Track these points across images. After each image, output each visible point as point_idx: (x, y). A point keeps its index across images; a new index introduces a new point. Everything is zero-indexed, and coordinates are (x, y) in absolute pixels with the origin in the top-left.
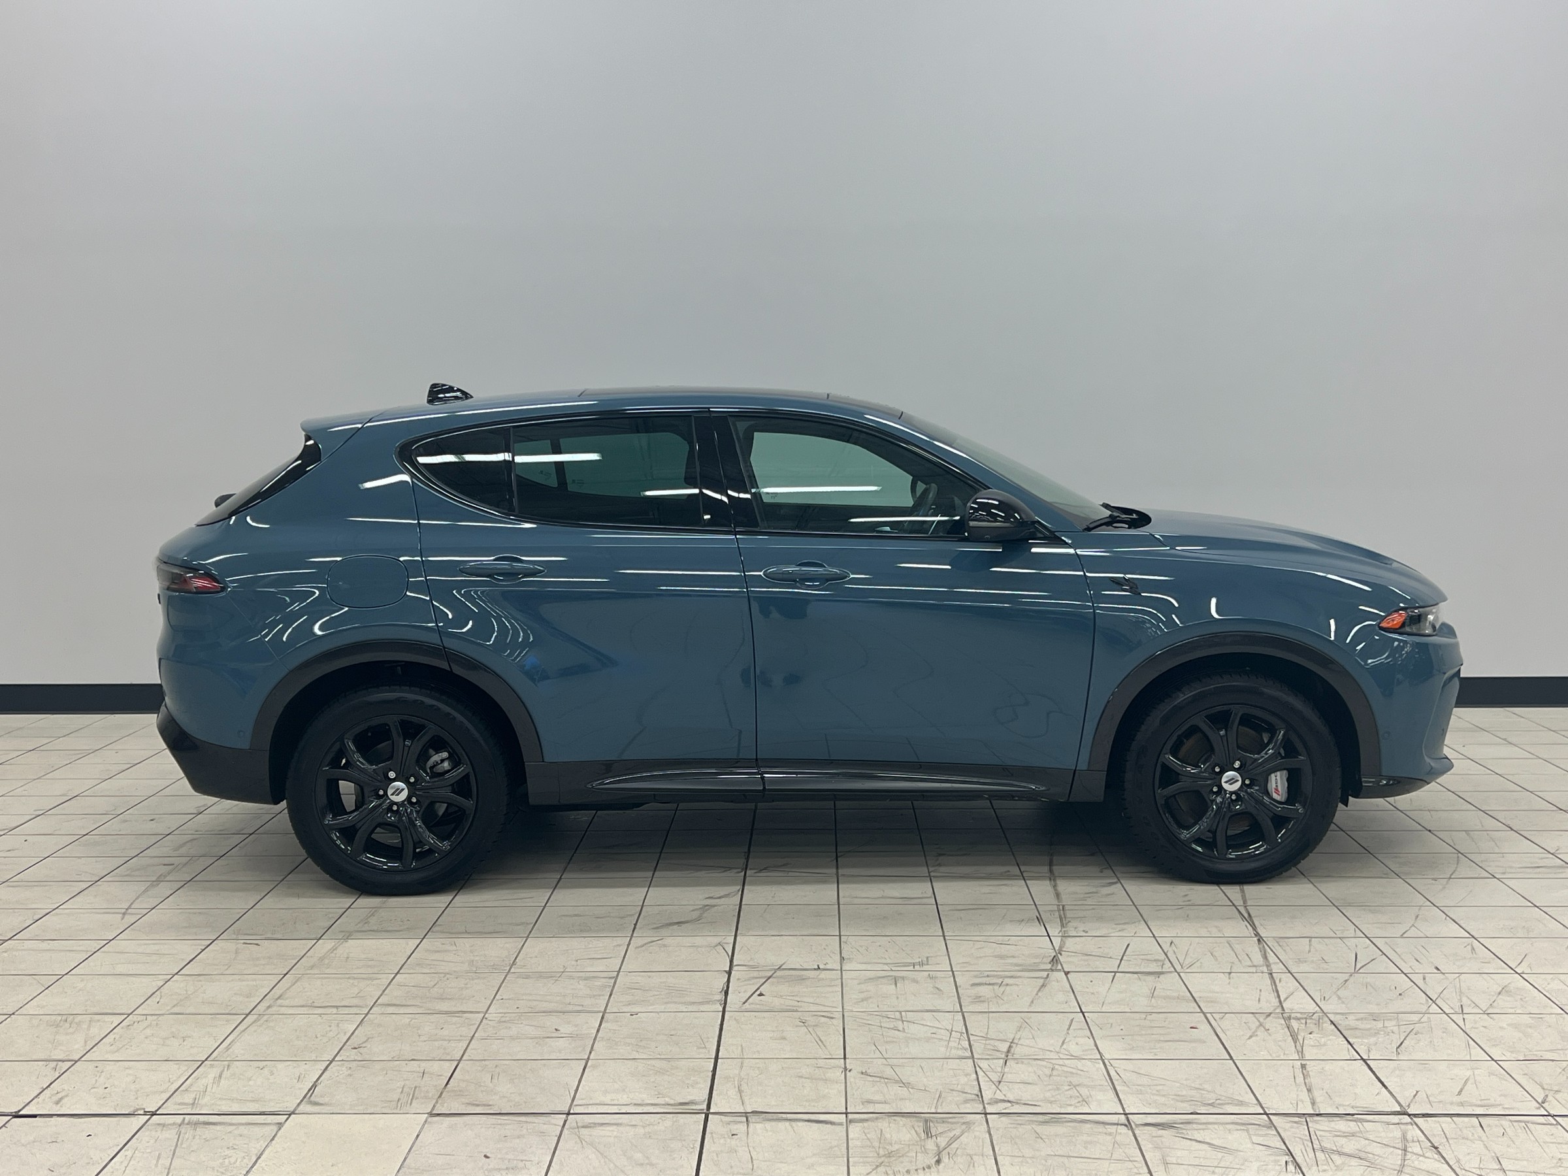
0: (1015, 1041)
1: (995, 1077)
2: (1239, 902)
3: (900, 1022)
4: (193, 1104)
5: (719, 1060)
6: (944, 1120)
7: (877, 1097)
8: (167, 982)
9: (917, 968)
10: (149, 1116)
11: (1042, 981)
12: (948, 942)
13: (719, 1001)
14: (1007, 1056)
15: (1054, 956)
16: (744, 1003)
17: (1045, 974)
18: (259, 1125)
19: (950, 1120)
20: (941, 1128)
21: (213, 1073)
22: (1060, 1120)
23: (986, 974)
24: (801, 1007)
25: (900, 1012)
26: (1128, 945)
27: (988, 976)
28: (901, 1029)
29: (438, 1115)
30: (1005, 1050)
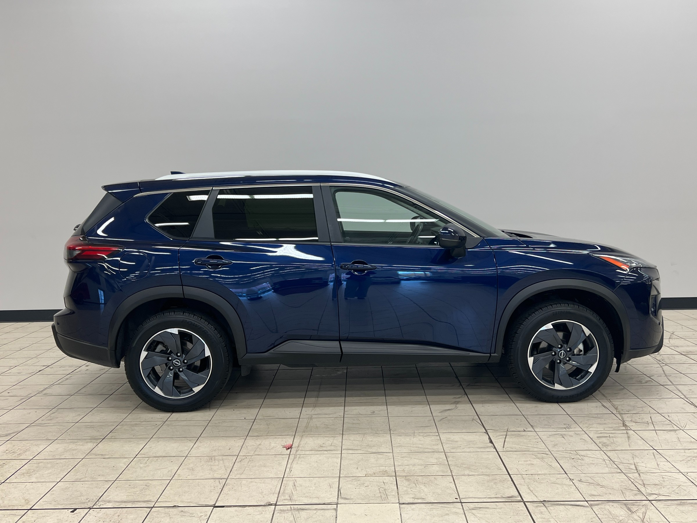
0: (636, 464)
1: (641, 483)
2: (683, 397)
3: (579, 457)
4: (290, 499)
5: (511, 475)
6: (633, 504)
7: (595, 493)
8: (245, 440)
9: (568, 430)
10: (274, 506)
11: (626, 435)
12: (572, 417)
13: (492, 446)
14: (638, 472)
15: (623, 423)
16: (503, 447)
17: (625, 432)
18: (326, 510)
19: (636, 504)
20: (634, 508)
21: (291, 484)
22: (685, 503)
23: (600, 432)
24: (529, 449)
25: (575, 451)
26: (651, 417)
27: (601, 433)
28: (580, 458)
29: (403, 504)
30: (634, 468)
